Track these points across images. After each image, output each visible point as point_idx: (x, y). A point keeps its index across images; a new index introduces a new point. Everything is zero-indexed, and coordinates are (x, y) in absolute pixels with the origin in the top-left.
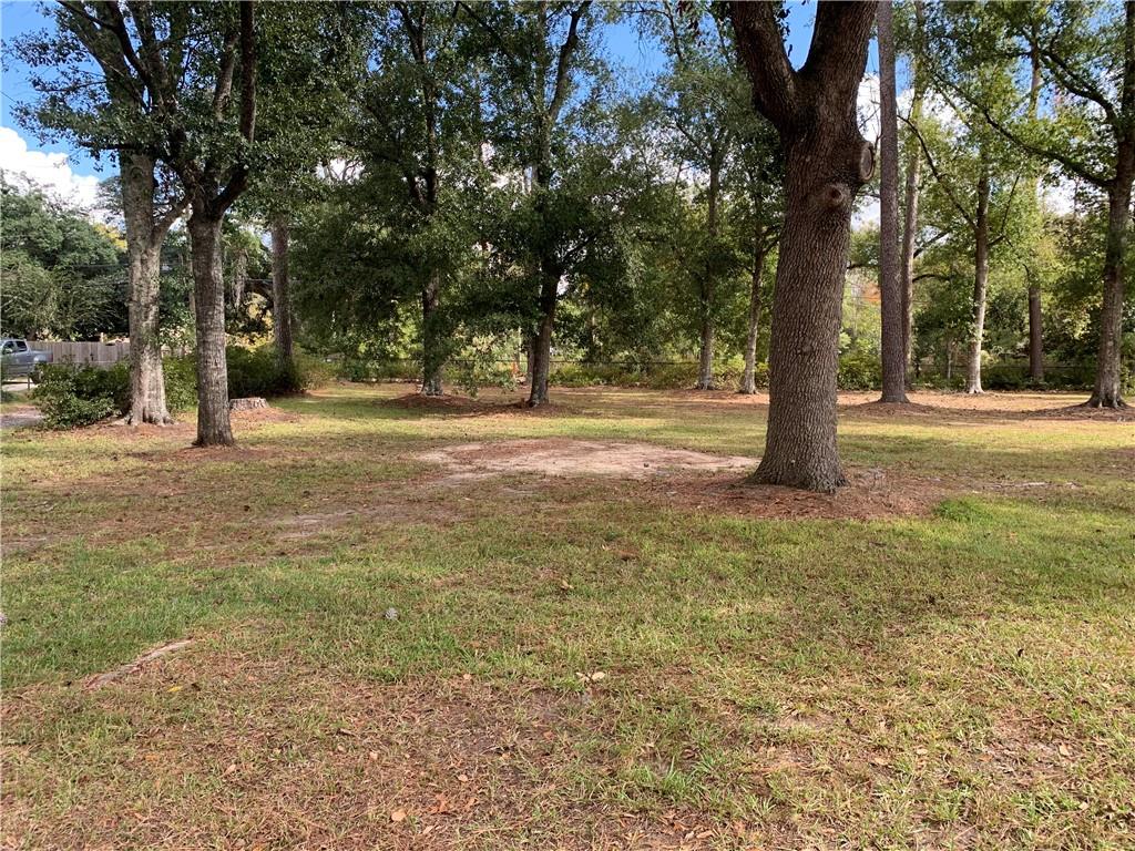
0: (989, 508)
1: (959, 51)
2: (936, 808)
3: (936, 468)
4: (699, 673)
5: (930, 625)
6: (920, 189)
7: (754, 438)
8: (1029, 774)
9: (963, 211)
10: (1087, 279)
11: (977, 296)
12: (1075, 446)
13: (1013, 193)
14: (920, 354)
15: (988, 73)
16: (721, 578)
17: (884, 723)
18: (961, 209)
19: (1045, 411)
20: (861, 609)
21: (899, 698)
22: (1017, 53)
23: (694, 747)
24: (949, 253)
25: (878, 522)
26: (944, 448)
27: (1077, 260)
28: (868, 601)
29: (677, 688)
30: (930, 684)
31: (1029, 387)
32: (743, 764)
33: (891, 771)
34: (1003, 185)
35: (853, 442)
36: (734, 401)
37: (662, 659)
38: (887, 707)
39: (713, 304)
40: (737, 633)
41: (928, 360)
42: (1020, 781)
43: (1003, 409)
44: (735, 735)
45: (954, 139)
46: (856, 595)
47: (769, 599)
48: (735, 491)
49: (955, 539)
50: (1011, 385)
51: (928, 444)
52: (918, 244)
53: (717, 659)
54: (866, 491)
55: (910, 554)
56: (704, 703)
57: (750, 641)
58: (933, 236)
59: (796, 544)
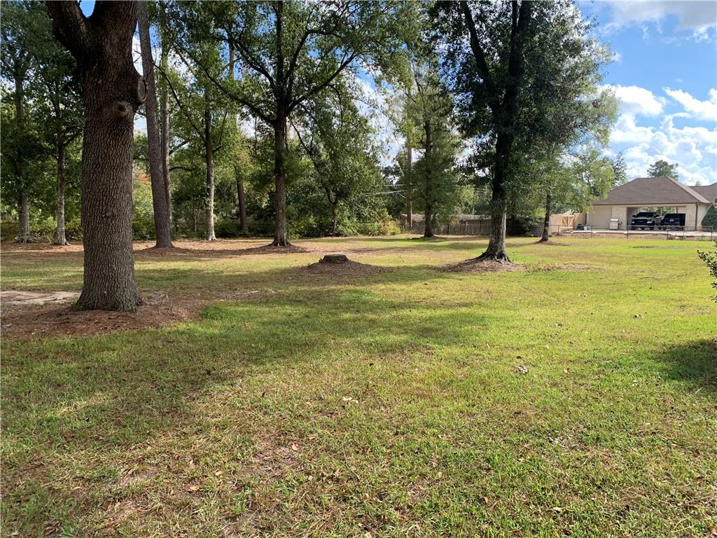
0: (232, 309)
1: (188, 29)
2: (233, 508)
3: (197, 288)
4: (51, 463)
5: (210, 389)
6: (171, 112)
7: (70, 277)
8: (279, 468)
9: (197, 130)
10: (267, 175)
11: (209, 181)
12: (270, 268)
13: (224, 122)
14: (176, 217)
15: (206, 47)
16: (59, 385)
17: (192, 461)
18: (196, 128)
19: (252, 249)
20: (165, 387)
21: (199, 441)
22: (221, 38)
23: (54, 523)
24: (191, 154)
25: (168, 327)
26: (199, 275)
27: (261, 164)
28: (169, 381)
29: (32, 480)
30: (216, 428)
31: (241, 235)
32: (97, 523)
33: (201, 493)
34: (219, 116)
35: (142, 275)
36: (50, 251)
37: (16, 460)
38: (192, 450)
39: (26, 179)
40: (78, 424)
41: (182, 220)
42: (276, 474)
43: (229, 249)
44: (87, 503)
45: (188, 84)
46: (160, 378)
47: (100, 393)
48: (61, 317)
49: (216, 331)
50: (231, 234)
51: (189, 273)
52: (171, 147)
53: (65, 448)
54: (156, 307)
55: (191, 345)
56: (57, 486)
57: (90, 428)
58: (179, 143)
59: (114, 350)
